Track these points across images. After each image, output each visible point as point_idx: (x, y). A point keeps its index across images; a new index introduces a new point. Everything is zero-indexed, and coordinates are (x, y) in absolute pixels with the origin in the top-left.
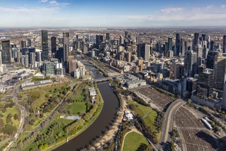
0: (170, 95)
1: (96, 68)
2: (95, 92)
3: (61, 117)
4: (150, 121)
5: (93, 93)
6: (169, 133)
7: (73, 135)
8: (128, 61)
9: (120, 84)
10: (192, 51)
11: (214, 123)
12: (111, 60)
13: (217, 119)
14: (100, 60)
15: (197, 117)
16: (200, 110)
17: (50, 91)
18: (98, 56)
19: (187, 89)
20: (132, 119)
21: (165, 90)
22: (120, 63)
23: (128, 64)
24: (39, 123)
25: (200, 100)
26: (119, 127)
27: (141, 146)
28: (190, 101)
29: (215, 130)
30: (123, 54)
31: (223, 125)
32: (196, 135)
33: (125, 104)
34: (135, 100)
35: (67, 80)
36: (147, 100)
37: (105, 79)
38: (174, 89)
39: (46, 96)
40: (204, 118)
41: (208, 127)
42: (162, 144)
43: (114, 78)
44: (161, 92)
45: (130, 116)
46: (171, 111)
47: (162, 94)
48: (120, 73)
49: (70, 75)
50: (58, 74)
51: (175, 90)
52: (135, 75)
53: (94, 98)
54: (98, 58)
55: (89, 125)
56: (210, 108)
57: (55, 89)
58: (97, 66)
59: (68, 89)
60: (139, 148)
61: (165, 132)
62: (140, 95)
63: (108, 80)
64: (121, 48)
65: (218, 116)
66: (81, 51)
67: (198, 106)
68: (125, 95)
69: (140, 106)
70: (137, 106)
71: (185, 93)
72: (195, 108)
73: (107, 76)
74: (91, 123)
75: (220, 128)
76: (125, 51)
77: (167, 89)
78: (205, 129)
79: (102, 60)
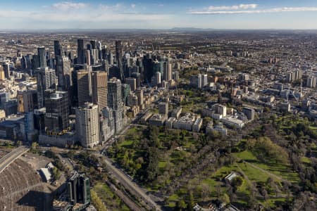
0: (6, 145)
10: (47, 68)
11: (56, 170)
13: (63, 161)
15: (36, 168)
28: (35, 145)
29: (54, 180)
32: (19, 201)
51: (17, 134)
71: (32, 134)
72: (40, 153)
75: (61, 173)
77: (5, 135)
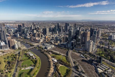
0: (66, 49)
1: (24, 42)
2: (32, 54)
3: (22, 69)
4: (65, 60)
5: (31, 55)
6: (73, 63)
7: (35, 75)
8: (40, 37)
9: (43, 48)
11: (85, 56)
12: (31, 38)
13: (85, 54)
14: (24, 38)
15: (79, 55)
16: (78, 52)
17: (5, 58)
18: (21, 36)
19: (72, 46)
20: (57, 61)
21: (62, 47)
22: (37, 38)
23: (41, 39)
24: (11, 75)
25: (77, 49)
26: (53, 66)
27: (67, 70)
28: (74, 50)
29: (86, 58)
30: (37, 34)
31: (87, 56)
32: (81, 61)
33: (50, 56)
34: (53, 54)
35: (12, 51)
36: (58, 53)
37: (33, 47)
38: (67, 46)
39: (5, 62)
40: (81, 55)
41: (84, 58)
42: (73, 67)
43: (38, 46)
44: (62, 48)
45: (56, 60)
46: (70, 55)
47: (62, 49)
48: (39, 43)
49: (11, 48)
50: (3, 48)
52: (47, 43)
53: (34, 57)
54: (22, 37)
55: (40, 69)
56: (82, 51)
57: (8, 57)
58: (24, 41)
59: (16, 55)
60: (67, 71)
61: (72, 63)
62: (54, 51)
63: (35, 47)
64: (35, 31)
65: (85, 53)
66: (9, 34)
67: (77, 51)
68: (48, 52)
69: (57, 56)
70: (56, 56)
71: (71, 47)
72: (76, 52)
73: (33, 46)
74: (40, 68)
75: (87, 57)
76: (37, 32)
78: (83, 58)
79: (25, 38)
